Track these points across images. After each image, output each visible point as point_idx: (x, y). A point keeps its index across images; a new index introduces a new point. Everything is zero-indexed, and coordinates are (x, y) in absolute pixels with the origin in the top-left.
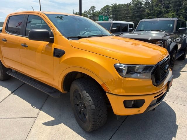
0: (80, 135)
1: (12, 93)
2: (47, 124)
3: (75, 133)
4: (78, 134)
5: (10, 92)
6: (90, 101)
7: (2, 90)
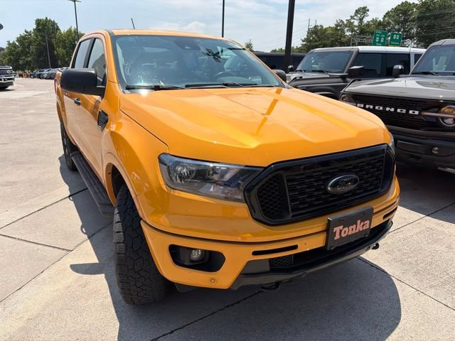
1: (69, 197)
5: (69, 194)
7: (59, 187)
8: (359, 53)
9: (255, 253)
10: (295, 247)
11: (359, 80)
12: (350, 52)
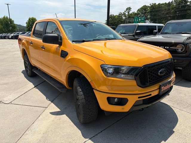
0: (76, 126)
1: (35, 87)
2: (53, 113)
3: (72, 123)
4: (74, 124)
5: (34, 86)
6: (81, 95)
7: (28, 84)
8: (139, 26)
9: (139, 98)
10: (151, 95)
11: (143, 36)
12: (135, 26)
